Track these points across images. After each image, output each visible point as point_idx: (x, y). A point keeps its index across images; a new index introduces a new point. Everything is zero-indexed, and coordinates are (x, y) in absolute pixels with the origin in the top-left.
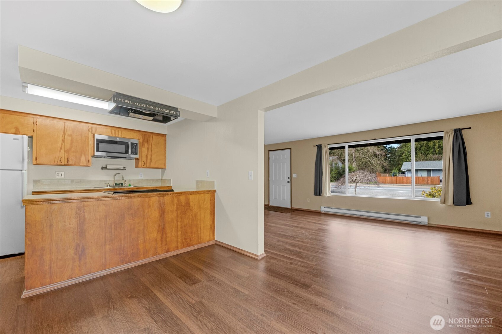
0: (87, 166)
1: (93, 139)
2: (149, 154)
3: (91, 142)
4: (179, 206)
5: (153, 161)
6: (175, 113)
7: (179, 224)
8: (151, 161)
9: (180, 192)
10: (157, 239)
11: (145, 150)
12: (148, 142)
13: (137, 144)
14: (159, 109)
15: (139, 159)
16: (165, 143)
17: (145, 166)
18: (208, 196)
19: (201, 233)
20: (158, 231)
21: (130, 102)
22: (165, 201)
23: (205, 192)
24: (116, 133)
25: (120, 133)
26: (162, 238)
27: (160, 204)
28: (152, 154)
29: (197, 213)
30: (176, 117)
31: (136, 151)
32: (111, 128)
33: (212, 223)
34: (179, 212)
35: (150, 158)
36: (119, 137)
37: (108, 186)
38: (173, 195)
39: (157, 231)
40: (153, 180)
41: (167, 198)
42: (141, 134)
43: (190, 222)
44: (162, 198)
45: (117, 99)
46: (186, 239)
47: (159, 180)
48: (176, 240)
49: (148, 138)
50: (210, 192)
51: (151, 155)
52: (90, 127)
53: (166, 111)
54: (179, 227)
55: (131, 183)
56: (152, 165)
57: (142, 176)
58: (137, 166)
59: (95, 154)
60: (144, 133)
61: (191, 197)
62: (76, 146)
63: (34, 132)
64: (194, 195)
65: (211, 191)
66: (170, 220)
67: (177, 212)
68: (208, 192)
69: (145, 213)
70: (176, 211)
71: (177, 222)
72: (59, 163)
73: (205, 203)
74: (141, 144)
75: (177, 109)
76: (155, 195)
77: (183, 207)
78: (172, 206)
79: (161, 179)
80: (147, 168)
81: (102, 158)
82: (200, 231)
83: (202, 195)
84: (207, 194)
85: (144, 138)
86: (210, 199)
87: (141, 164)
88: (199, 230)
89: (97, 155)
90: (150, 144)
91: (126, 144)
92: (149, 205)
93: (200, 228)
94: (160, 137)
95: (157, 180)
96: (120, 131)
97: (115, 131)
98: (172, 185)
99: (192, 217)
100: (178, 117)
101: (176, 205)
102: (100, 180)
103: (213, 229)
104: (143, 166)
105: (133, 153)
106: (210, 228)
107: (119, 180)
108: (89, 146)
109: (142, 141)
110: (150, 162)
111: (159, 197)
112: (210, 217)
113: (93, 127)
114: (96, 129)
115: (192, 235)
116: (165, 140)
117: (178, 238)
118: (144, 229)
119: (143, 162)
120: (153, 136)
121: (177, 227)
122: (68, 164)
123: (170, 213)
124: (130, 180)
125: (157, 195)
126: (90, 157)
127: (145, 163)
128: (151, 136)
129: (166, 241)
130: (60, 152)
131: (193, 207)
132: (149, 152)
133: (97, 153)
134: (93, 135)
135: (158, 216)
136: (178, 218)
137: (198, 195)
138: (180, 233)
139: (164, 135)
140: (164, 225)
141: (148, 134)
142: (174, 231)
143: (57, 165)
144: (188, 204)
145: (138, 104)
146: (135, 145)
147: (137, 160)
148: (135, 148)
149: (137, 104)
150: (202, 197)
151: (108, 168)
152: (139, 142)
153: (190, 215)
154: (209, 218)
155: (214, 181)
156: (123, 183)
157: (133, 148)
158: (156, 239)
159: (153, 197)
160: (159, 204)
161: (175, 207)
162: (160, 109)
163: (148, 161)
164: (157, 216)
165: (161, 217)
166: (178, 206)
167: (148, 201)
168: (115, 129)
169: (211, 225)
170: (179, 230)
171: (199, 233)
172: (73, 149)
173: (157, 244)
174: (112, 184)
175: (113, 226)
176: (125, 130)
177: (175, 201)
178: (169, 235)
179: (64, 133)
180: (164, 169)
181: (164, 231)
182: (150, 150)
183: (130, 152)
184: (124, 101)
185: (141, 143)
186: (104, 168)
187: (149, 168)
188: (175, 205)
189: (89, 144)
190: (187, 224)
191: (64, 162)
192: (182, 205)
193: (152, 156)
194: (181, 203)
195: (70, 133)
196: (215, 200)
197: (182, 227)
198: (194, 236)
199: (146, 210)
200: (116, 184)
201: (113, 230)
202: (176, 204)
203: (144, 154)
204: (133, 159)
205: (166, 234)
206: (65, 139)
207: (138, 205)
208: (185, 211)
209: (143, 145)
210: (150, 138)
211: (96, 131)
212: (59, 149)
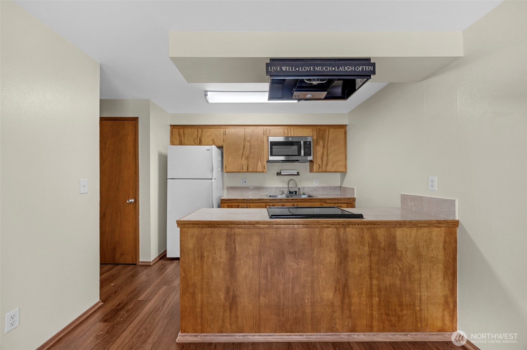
0: (263, 172)
1: (267, 142)
2: (325, 153)
3: (266, 146)
4: (375, 247)
5: (330, 163)
6: (366, 68)
7: (375, 282)
8: (328, 163)
9: (377, 222)
10: (335, 304)
11: (319, 149)
12: (323, 138)
13: (311, 142)
14: (335, 69)
15: (313, 161)
16: (345, 137)
17: (321, 170)
18: (438, 234)
19: (421, 310)
20: (336, 290)
21: (289, 69)
22: (348, 237)
23: (430, 224)
24: (288, 132)
25: (292, 132)
26: (343, 303)
27: (339, 240)
28: (329, 154)
29: (413, 266)
30: (367, 76)
31: (309, 151)
32: (283, 127)
33: (448, 293)
34: (375, 259)
35: (326, 159)
36: (291, 137)
37: (282, 194)
38: (362, 226)
39: (334, 289)
40: (331, 188)
41: (351, 232)
42: (315, 130)
43: (398, 282)
44: (342, 230)
45: (271, 69)
46: (388, 315)
47: (338, 187)
48: (368, 312)
49: (323, 133)
50: (444, 225)
51: (327, 155)
52: (265, 130)
53: (348, 68)
54: (375, 289)
55: (306, 191)
56: (329, 168)
57: (318, 182)
58: (311, 171)
59: (270, 159)
60: (318, 128)
61: (399, 233)
62: (254, 152)
63: (224, 142)
64: (406, 230)
65: (446, 222)
66: (356, 272)
67: (370, 259)
68: (439, 224)
69: (315, 254)
70: (368, 257)
71: (371, 278)
72: (241, 171)
73: (432, 246)
74: (315, 143)
75: (368, 60)
76: (331, 224)
77: (382, 251)
78: (361, 247)
79: (341, 187)
80: (322, 172)
81: (276, 162)
82: (420, 306)
83: (426, 230)
84: (436, 229)
85: (319, 133)
86: (445, 240)
87: (315, 167)
88: (417, 302)
89: (271, 160)
90: (326, 140)
91: (298, 143)
92: (321, 241)
93: (420, 300)
94: (338, 129)
95: (335, 188)
96: (292, 130)
97: (287, 129)
98: (355, 197)
99: (402, 273)
100: (372, 76)
101: (369, 246)
102: (276, 187)
103: (452, 306)
104: (318, 170)
105: (306, 155)
106: (443, 302)
107: (293, 187)
108: (265, 150)
109: (316, 138)
110: (327, 165)
111: (337, 228)
112: (444, 279)
113: (267, 129)
114: (270, 131)
115: (402, 310)
116: (345, 133)
117: (372, 310)
118: (312, 282)
119: (318, 165)
120: (329, 130)
121: (371, 288)
122: (248, 171)
123: (357, 260)
124: (304, 187)
125: (333, 225)
126: (265, 163)
127: (321, 165)
128: (327, 130)
129: (350, 310)
130: (242, 159)
131: (404, 253)
132: (325, 151)
133: (271, 158)
134: (267, 137)
135: (335, 263)
136: (373, 271)
137: (414, 230)
138: (376, 300)
139: (344, 127)
140: (346, 280)
141: (323, 128)
142: (364, 295)
143: (240, 172)
144: (392, 245)
145: (302, 69)
146: (308, 144)
147: (311, 163)
148: (308, 148)
149: (299, 69)
150: (425, 234)
151: (282, 174)
152: (313, 139)
153: (398, 268)
154: (441, 280)
155: (454, 201)
156: (297, 191)
157: (307, 148)
158: (333, 303)
159: (328, 227)
160: (337, 240)
161: (367, 248)
162: (338, 68)
163: (324, 163)
164: (333, 261)
165: (340, 264)
166: (372, 247)
167: (319, 233)
168: (287, 127)
169: (446, 297)
170: (374, 294)
171: (418, 308)
172: (251, 156)
173: (334, 312)
174: (286, 191)
175: (269, 270)
176: (297, 127)
177: (367, 237)
178: (355, 300)
179: (245, 140)
180: (344, 173)
181: (346, 290)
182: (326, 148)
183: (302, 154)
184: (281, 69)
185: (315, 141)
186: (279, 174)
187: (325, 172)
188: (367, 245)
189: (265, 148)
190: (390, 285)
191: (245, 169)
192: (379, 247)
193: (329, 157)
194: (379, 242)
195: (248, 138)
196: (456, 242)
197: (379, 290)
198: (405, 312)
199: (316, 249)
200: (291, 193)
201: (269, 274)
202: (369, 244)
203: (319, 154)
204: (308, 162)
205: (350, 297)
206: (245, 146)
207: (304, 240)
208: (387, 258)
209: (317, 143)
210: (325, 132)
211: (270, 134)
212: (241, 156)
